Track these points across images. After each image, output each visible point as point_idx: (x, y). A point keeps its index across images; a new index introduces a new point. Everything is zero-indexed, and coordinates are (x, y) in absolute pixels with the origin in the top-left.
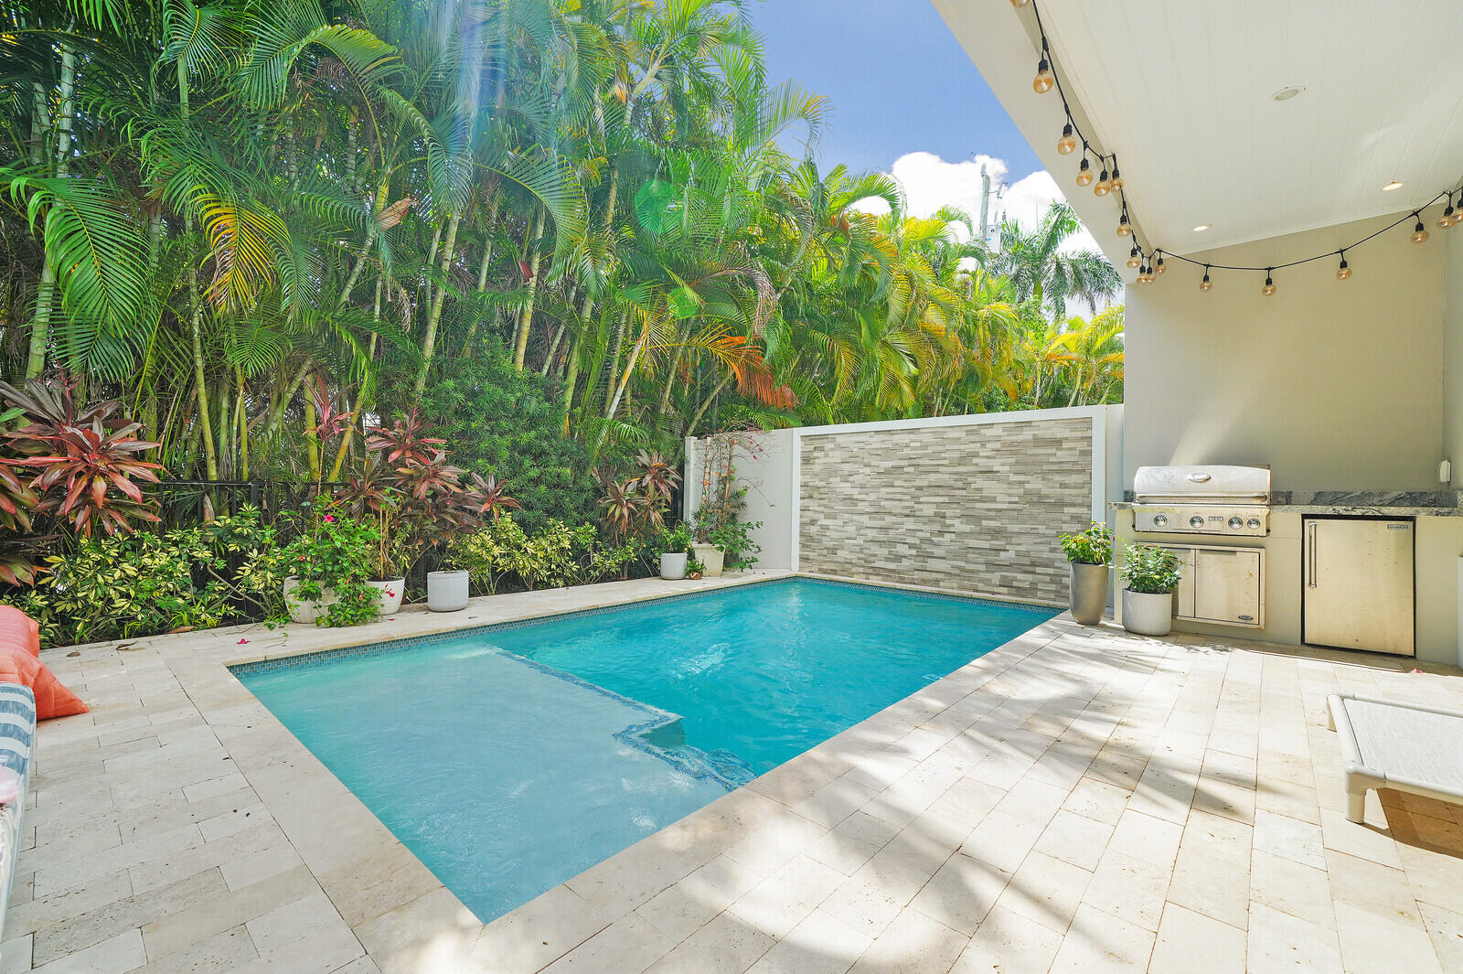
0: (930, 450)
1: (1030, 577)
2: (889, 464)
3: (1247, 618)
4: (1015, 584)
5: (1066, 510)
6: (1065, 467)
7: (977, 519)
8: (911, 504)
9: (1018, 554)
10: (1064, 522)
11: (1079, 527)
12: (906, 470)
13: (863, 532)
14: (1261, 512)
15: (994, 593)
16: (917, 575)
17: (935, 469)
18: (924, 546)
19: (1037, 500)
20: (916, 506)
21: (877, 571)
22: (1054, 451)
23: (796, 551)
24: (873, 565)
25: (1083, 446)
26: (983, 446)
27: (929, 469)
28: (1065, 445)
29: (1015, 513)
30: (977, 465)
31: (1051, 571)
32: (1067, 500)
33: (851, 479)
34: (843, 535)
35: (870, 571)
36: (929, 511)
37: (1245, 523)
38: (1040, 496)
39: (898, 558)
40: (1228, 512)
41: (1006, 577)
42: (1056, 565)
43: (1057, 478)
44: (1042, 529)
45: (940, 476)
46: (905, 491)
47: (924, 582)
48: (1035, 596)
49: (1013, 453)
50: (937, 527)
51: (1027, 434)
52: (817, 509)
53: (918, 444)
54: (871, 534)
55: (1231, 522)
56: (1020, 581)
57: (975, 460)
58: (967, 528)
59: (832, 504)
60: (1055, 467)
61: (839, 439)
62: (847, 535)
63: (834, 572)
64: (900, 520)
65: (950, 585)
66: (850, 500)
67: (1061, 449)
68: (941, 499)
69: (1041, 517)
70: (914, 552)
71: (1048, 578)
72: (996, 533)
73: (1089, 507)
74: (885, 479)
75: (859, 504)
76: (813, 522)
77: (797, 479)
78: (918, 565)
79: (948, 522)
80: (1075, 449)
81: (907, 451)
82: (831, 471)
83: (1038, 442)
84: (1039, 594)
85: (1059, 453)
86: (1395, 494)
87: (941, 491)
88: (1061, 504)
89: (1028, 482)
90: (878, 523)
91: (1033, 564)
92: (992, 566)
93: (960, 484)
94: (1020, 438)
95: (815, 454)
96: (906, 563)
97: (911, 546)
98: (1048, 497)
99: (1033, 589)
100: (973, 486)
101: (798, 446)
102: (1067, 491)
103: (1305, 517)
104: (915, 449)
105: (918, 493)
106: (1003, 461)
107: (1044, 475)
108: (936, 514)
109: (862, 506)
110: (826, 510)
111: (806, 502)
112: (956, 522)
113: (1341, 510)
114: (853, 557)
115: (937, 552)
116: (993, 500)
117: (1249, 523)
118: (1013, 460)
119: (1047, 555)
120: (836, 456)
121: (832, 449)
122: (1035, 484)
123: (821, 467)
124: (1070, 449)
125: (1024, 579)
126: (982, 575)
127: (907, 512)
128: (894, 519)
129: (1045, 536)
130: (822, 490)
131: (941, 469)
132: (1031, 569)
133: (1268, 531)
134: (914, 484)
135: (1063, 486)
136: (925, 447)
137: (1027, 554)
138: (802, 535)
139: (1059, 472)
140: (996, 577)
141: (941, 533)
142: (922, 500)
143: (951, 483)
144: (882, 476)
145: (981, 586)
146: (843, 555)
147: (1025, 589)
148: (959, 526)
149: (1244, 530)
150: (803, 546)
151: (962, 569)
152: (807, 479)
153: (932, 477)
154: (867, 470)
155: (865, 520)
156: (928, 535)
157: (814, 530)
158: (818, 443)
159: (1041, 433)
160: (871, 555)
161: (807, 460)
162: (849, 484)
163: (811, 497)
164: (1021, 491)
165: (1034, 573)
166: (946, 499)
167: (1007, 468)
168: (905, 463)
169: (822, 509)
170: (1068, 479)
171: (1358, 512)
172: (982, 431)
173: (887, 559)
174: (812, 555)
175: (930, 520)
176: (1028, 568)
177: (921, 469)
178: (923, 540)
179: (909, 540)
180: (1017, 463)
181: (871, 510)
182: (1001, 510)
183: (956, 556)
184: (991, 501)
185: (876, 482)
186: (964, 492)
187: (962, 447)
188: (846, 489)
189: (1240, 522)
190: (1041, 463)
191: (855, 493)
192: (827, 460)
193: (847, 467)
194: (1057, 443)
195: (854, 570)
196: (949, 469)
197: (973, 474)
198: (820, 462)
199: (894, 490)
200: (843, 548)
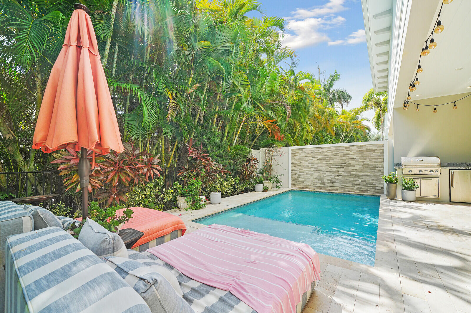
0: (334, 153)
1: (366, 187)
2: (321, 157)
3: (435, 196)
4: (361, 189)
5: (376, 169)
6: (376, 157)
7: (349, 172)
8: (328, 168)
9: (362, 181)
10: (376, 172)
11: (380, 173)
12: (326, 158)
13: (312, 176)
14: (439, 169)
15: (355, 192)
16: (330, 188)
17: (336, 158)
18: (332, 180)
19: (368, 166)
20: (330, 169)
21: (317, 187)
22: (372, 153)
23: (290, 182)
24: (316, 185)
25: (381, 151)
26: (351, 151)
27: (334, 158)
28: (376, 151)
29: (361, 170)
30: (349, 157)
31: (372, 185)
32: (376, 166)
33: (308, 161)
34: (306, 177)
35: (315, 187)
36: (334, 170)
37: (434, 171)
38: (368, 165)
39: (324, 183)
40: (429, 169)
41: (359, 187)
42: (374, 184)
43: (373, 160)
44: (369, 174)
45: (337, 160)
46: (326, 164)
47: (333, 190)
48: (368, 193)
49: (361, 153)
50: (336, 174)
51: (364, 148)
52: (297, 170)
53: (330, 151)
54: (315, 177)
55: (430, 171)
56: (363, 188)
57: (348, 156)
58: (346, 174)
59: (302, 169)
60: (373, 157)
61: (304, 150)
62: (308, 177)
63: (303, 188)
64: (325, 172)
65: (341, 190)
66: (308, 167)
68: (338, 167)
69: (369, 171)
70: (329, 181)
71: (371, 187)
72: (355, 176)
73: (383, 168)
74: (319, 161)
75: (311, 168)
76: (296, 174)
77: (290, 162)
78: (331, 185)
79: (340, 173)
80: (379, 152)
81: (326, 153)
82: (301, 159)
83: (367, 150)
84: (369, 192)
85: (374, 153)
86: (469, 163)
87: (338, 164)
88: (375, 167)
89: (365, 161)
90: (317, 174)
91: (367, 184)
92: (354, 185)
93: (344, 162)
94: (362, 149)
95: (296, 154)
96: (327, 185)
97: (328, 180)
98: (371, 165)
99: (367, 190)
100: (348, 163)
101: (290, 152)
102: (376, 164)
103: (450, 170)
104: (329, 152)
105: (330, 165)
106: (357, 156)
107: (370, 159)
108: (336, 171)
109: (312, 169)
110: (300, 170)
111: (293, 168)
112: (343, 173)
113: (460, 168)
114: (309, 184)
115: (337, 181)
116: (354, 166)
117: (435, 171)
118: (360, 155)
119: (371, 181)
120: (303, 155)
121: (302, 153)
122: (367, 162)
123: (298, 158)
124: (377, 152)
125: (364, 188)
126: (351, 187)
127: (327, 170)
128: (323, 172)
129: (370, 176)
130: (298, 165)
131: (337, 158)
132: (366, 185)
133: (440, 173)
134: (329, 162)
135: (375, 162)
136: (332, 152)
137: (365, 181)
138: (292, 178)
140: (355, 188)
141: (338, 176)
142: (331, 167)
143: (341, 162)
144: (319, 160)
145: (351, 190)
146: (306, 183)
147: (364, 191)
148: (344, 174)
149: (434, 173)
150: (292, 181)
151: (345, 186)
152: (294, 161)
153: (335, 160)
154: (314, 159)
155: (313, 173)
156: (334, 177)
157: (296, 176)
158: (297, 151)
159: (368, 148)
160: (315, 183)
161: (293, 156)
162: (308, 163)
163: (295, 167)
164: (363, 164)
165: (367, 186)
166: (339, 166)
167: (358, 158)
168: (326, 156)
169: (299, 170)
170: (376, 160)
171: (464, 168)
172: (350, 147)
173: (320, 184)
174: (295, 183)
175: (334, 172)
176: (365, 185)
177: (331, 158)
178: (332, 178)
179: (327, 178)
180: (361, 156)
181: (315, 170)
182: (356, 169)
183: (343, 182)
184: (353, 167)
185: (317, 162)
186: (345, 164)
187: (344, 152)
188: (307, 164)
189: (433, 171)
190: (369, 156)
191: (310, 165)
192: (300, 156)
193: (307, 158)
194: (374, 151)
195: (310, 187)
196: (341, 158)
197: (348, 159)
198: (298, 156)
199: (322, 164)
200: (306, 181)
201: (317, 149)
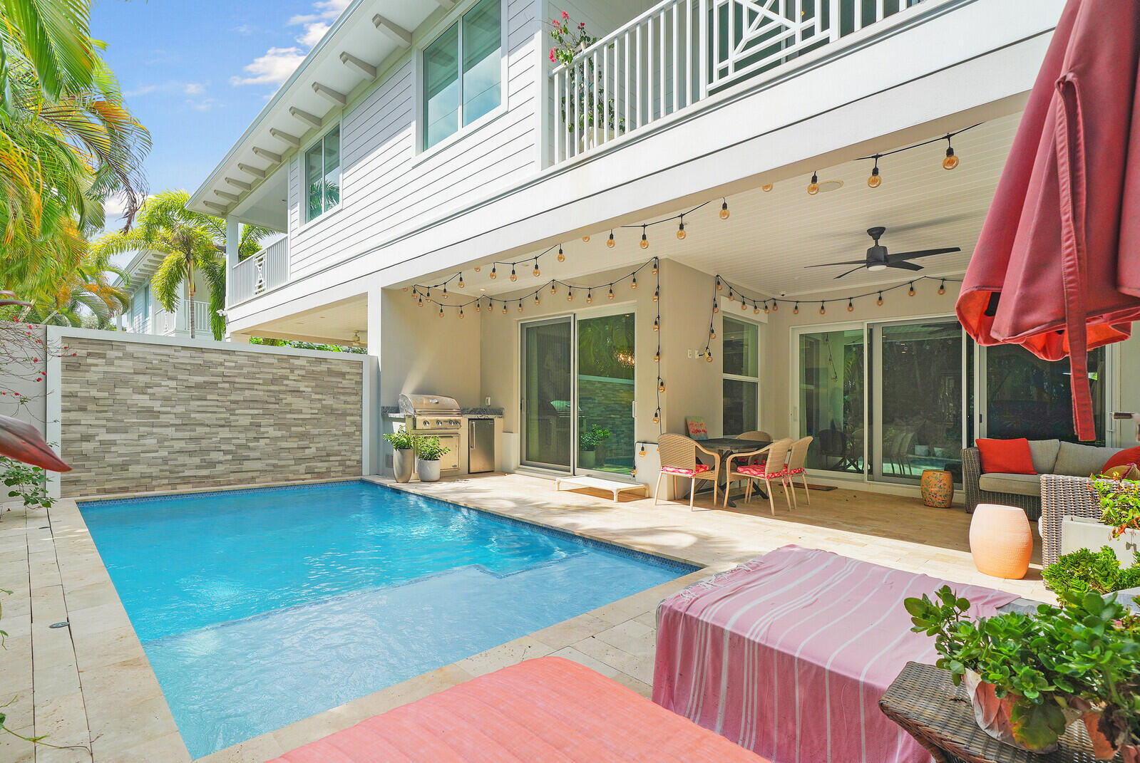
0: (245, 371)
1: (326, 464)
2: (200, 379)
3: (455, 466)
4: (316, 470)
5: (348, 418)
6: (348, 391)
7: (288, 427)
8: (227, 416)
9: (318, 449)
11: (355, 428)
12: (220, 385)
13: (166, 444)
14: (459, 418)
15: (303, 480)
16: (232, 477)
17: (250, 386)
18: (239, 451)
19: (331, 412)
20: (232, 418)
21: (186, 480)
22: (340, 380)
24: (181, 475)
25: (357, 378)
26: (292, 371)
27: (244, 386)
28: (347, 377)
29: (316, 421)
30: (287, 385)
31: (339, 458)
32: (348, 412)
33: (150, 391)
34: (139, 449)
35: (178, 481)
36: (246, 421)
38: (331, 409)
39: (212, 464)
40: (448, 418)
41: (310, 467)
42: (342, 453)
43: (342, 397)
44: (333, 431)
45: (255, 392)
46: (220, 404)
47: (241, 481)
48: (329, 476)
49: (315, 379)
50: (252, 435)
51: (324, 367)
52: (97, 422)
53: (233, 364)
54: (178, 445)
55: (450, 423)
56: (320, 468)
57: (286, 382)
58: (279, 434)
59: (120, 417)
60: (341, 390)
62: (145, 448)
64: (214, 430)
65: (265, 480)
66: (150, 412)
67: (345, 379)
68: (256, 412)
69: (333, 424)
70: (230, 457)
71: (337, 463)
72: (302, 436)
73: (361, 416)
74: (195, 393)
75: (161, 416)
76: (86, 438)
77: (57, 387)
78: (234, 468)
79: (262, 429)
80: (353, 380)
81: (221, 369)
82: (116, 381)
83: (330, 372)
84: (332, 474)
85: (344, 382)
87: (256, 405)
88: (345, 414)
89: (324, 400)
90: (187, 434)
91: (328, 455)
92: (299, 461)
93: (273, 400)
94: (318, 369)
95: (89, 361)
96: (220, 468)
97: (226, 452)
98: (337, 410)
99: (328, 471)
100: (284, 401)
102: (349, 406)
103: (469, 420)
104: (230, 368)
105: (234, 406)
106: (306, 384)
107: (335, 395)
108: (251, 424)
109: (163, 419)
110: (111, 424)
112: (270, 430)
113: (479, 416)
114: (154, 471)
115: (252, 454)
116: (300, 412)
117: (456, 423)
118: (314, 384)
119: (337, 448)
121: (120, 358)
122: (329, 401)
123: (101, 376)
124: (350, 379)
125: (321, 466)
126: (292, 468)
127: (223, 422)
128: (207, 430)
129: (335, 435)
130: (101, 402)
131: (256, 387)
132: (327, 459)
133: (460, 427)
134: (229, 398)
135: (346, 402)
136: (241, 367)
137: (324, 449)
139: (344, 394)
140: (302, 468)
141: (257, 439)
142: (237, 412)
143: (266, 398)
144: (193, 390)
145: (291, 476)
146: (135, 470)
147: (323, 473)
148: (272, 432)
151: (274, 466)
152: (74, 388)
153: (247, 393)
154: (173, 384)
155: (170, 432)
156: (244, 441)
157: (86, 446)
158: (94, 349)
160: (176, 466)
161: (72, 366)
162: (147, 397)
163: (83, 409)
164: (319, 406)
165: (330, 461)
166: (261, 411)
167: (310, 389)
168: (219, 379)
169: (104, 422)
170: (348, 399)
171: (483, 417)
172: (291, 360)
173: (199, 467)
174: (85, 475)
175: (246, 429)
176: (324, 459)
177: (236, 385)
178: (239, 446)
179: (223, 447)
180: (317, 386)
181: (179, 422)
182: (305, 419)
183: (269, 456)
184: (298, 413)
185: (185, 395)
186: (277, 406)
187: (275, 371)
188: (143, 400)
190: (333, 388)
191: (157, 405)
192: (112, 369)
193: (143, 379)
194: (343, 375)
195: (154, 483)
196: (265, 388)
197: (284, 392)
198: (98, 370)
199: (204, 403)
200: (138, 462)
201: (188, 353)
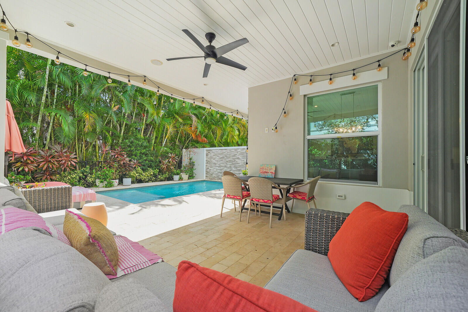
0: (229, 154)
2: (222, 156)
8: (226, 164)
13: (217, 170)
17: (230, 157)
23: (205, 175)
26: (237, 153)
27: (229, 157)
33: (215, 159)
34: (214, 171)
35: (218, 179)
36: (229, 166)
45: (230, 159)
46: (225, 162)
49: (242, 154)
52: (209, 166)
54: (219, 171)
57: (236, 156)
58: (235, 169)
59: (212, 165)
61: (213, 151)
63: (212, 179)
66: (215, 164)
74: (221, 159)
76: (208, 168)
77: (205, 159)
79: (232, 168)
81: (225, 154)
82: (211, 158)
90: (220, 169)
93: (234, 161)
94: (243, 152)
100: (236, 161)
101: (205, 152)
104: (226, 153)
109: (217, 165)
111: (207, 164)
114: (215, 176)
116: (239, 164)
120: (212, 154)
123: (210, 157)
127: (225, 166)
128: (223, 168)
130: (210, 162)
131: (231, 157)
134: (226, 160)
138: (206, 171)
143: (232, 160)
146: (214, 175)
150: (206, 174)
152: (207, 159)
154: (218, 157)
155: (217, 168)
157: (208, 170)
158: (209, 152)
160: (218, 175)
161: (207, 155)
164: (243, 162)
166: (231, 163)
167: (241, 157)
168: (225, 156)
169: (210, 166)
172: (237, 150)
174: (208, 176)
177: (227, 157)
181: (219, 166)
182: (240, 166)
185: (219, 160)
186: (234, 162)
187: (234, 153)
188: (214, 161)
191: (216, 162)
192: (211, 155)
193: (214, 157)
195: (216, 178)
196: (232, 157)
197: (236, 158)
198: (210, 155)
199: (223, 162)
200: (213, 174)
201: (220, 151)
